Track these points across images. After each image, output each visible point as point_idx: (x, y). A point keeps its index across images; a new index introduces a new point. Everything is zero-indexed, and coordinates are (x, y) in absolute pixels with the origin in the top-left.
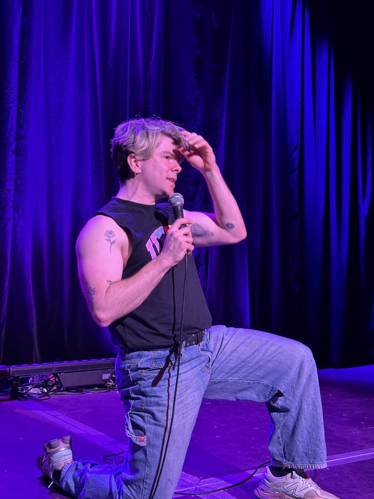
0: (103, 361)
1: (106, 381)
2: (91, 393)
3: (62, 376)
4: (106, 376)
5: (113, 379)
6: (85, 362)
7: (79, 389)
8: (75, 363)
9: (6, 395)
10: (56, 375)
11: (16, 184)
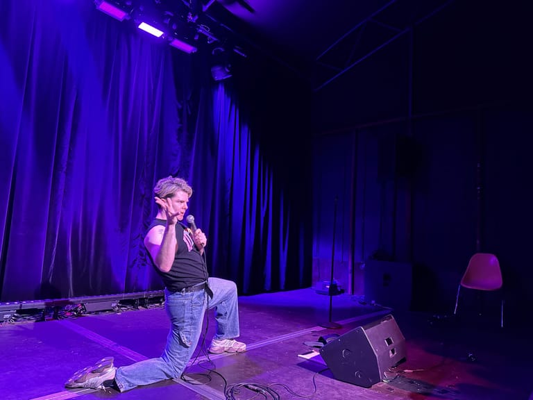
0: (112, 296)
1: (114, 307)
2: (104, 314)
3: (87, 305)
4: (114, 305)
5: (118, 306)
6: (101, 297)
7: (97, 312)
8: (95, 298)
9: (50, 316)
10: (82, 305)
11: (64, 191)
